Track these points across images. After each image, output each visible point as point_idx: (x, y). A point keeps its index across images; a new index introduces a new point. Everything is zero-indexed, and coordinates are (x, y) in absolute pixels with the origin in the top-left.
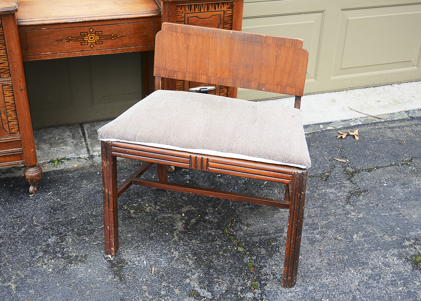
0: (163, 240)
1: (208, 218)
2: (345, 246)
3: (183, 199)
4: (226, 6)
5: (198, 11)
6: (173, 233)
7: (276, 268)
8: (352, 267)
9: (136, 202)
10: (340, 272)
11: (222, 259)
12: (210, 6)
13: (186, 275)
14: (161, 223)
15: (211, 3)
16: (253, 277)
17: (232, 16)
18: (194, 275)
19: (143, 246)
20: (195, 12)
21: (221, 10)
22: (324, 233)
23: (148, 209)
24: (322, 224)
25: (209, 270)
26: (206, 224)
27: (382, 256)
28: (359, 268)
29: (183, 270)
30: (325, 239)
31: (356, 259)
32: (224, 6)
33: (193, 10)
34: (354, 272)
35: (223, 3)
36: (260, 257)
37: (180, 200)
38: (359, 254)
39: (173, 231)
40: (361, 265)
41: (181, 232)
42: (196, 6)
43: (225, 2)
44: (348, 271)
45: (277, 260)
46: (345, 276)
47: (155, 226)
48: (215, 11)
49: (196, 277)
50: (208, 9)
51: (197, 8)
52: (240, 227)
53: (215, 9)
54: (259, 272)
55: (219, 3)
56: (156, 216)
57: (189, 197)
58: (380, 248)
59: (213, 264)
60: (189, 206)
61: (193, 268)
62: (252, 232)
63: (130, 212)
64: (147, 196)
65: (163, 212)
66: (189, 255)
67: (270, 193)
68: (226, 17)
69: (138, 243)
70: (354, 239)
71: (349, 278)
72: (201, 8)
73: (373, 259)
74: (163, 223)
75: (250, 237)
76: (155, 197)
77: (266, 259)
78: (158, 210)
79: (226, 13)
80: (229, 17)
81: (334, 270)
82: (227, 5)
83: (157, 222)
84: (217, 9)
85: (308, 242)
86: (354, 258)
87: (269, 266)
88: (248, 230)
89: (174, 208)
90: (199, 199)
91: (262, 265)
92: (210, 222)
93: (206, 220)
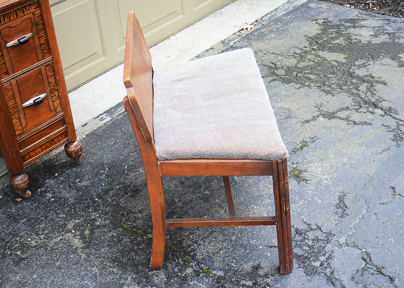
0: (73, 264)
1: (99, 223)
2: (234, 189)
3: (61, 218)
4: (33, 7)
5: (8, 20)
6: (77, 253)
7: (194, 236)
8: (253, 204)
9: (15, 242)
10: (247, 213)
11: (142, 253)
12: (18, 12)
13: (120, 283)
14: (58, 249)
15: (19, 8)
16: (181, 254)
17: (41, 15)
18: (127, 279)
19: (58, 279)
20: (6, 22)
21: (30, 12)
22: (210, 187)
23: (33, 243)
24: (202, 180)
25: (137, 268)
26: (102, 230)
27: (268, 183)
28: (259, 202)
29: (114, 280)
30: (214, 192)
31: (251, 196)
32: (32, 7)
33: (3, 21)
34: (258, 207)
35: (29, 5)
36: (173, 233)
37: (59, 219)
38: (250, 191)
39: (76, 251)
40: (258, 199)
41: (83, 248)
42: (4, 15)
43: (31, 3)
44: (252, 209)
45: (189, 229)
46: (252, 214)
47: (54, 255)
48: (24, 15)
49: (130, 280)
50: (17, 16)
51: (6, 17)
52: (134, 217)
53: (24, 13)
54: (182, 247)
55: (26, 6)
56: (47, 245)
57: (66, 213)
58: (262, 178)
59: (137, 261)
60: (72, 221)
61: (121, 274)
62: (148, 216)
63: (17, 255)
64: (23, 231)
65: (51, 238)
66: (108, 264)
67: (137, 175)
68: (37, 18)
69: (50, 279)
70: (237, 181)
71: (257, 213)
72: (10, 17)
73: (263, 189)
74: (60, 249)
75: (150, 221)
76: (31, 229)
77: (178, 233)
78: (44, 239)
79: (35, 14)
80: (39, 17)
81: (241, 214)
82: (34, 5)
83: (53, 250)
84: (26, 13)
85: (203, 201)
86: (249, 196)
87: (186, 238)
88: (145, 216)
89: (59, 229)
90: (76, 210)
91: (180, 239)
92: (104, 226)
93: (99, 226)
